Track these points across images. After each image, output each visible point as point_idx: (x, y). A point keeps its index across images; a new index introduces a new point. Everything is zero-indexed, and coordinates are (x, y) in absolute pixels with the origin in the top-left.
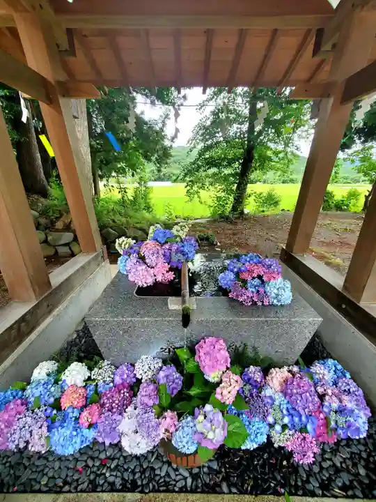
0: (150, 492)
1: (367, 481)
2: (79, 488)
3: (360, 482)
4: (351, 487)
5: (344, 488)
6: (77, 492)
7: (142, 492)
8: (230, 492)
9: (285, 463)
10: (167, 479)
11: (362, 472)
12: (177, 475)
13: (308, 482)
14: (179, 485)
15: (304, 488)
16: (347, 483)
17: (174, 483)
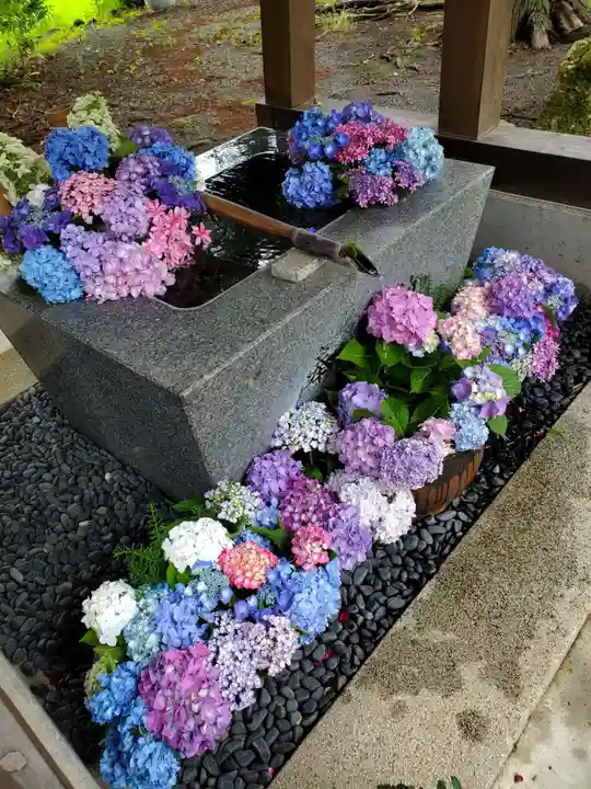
0: (438, 568)
1: (586, 359)
2: (357, 662)
3: (583, 364)
4: (581, 374)
5: (578, 380)
6: (359, 667)
7: (430, 577)
8: (507, 480)
9: (521, 410)
10: (441, 538)
11: (577, 354)
12: (444, 526)
13: (552, 403)
14: (458, 527)
15: (553, 412)
16: (576, 374)
17: (450, 534)
